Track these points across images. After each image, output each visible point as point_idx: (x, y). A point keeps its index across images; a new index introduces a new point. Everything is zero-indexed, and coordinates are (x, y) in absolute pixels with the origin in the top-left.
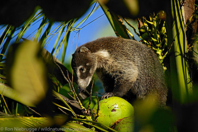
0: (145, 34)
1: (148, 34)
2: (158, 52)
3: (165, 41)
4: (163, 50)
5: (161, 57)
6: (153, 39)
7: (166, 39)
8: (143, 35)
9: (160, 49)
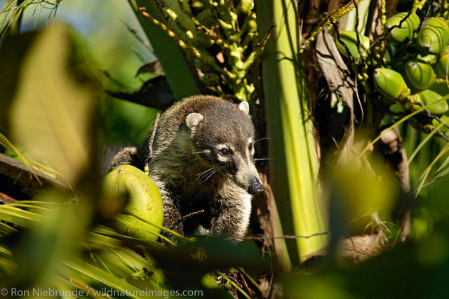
0: (204, 11)
1: (212, 11)
2: (233, 54)
3: (249, 28)
4: (246, 47)
5: (240, 64)
6: (222, 22)
7: (253, 24)
8: (200, 14)
9: (238, 46)
